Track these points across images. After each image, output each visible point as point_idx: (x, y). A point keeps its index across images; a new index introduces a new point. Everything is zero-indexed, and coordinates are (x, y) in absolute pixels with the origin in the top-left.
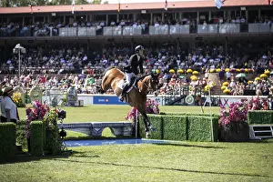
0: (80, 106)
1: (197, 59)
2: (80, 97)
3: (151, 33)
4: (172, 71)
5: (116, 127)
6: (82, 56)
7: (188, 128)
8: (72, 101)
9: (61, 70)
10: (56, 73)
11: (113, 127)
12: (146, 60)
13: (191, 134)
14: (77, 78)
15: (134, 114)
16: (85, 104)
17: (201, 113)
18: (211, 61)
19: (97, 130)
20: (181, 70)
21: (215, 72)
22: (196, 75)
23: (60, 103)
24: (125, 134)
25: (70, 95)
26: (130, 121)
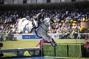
0: (15, 40)
1: (75, 15)
2: (15, 36)
3: (51, 2)
4: (62, 21)
5: (31, 51)
6: (16, 14)
7: (68, 50)
8: (11, 38)
9: (5, 22)
10: (3, 23)
11: (29, 50)
12: (49, 16)
13: (70, 53)
14: (14, 26)
15: (40, 44)
16: (18, 39)
17: (76, 42)
18: (83, 15)
19: (21, 52)
20: (67, 21)
21: (85, 21)
22: (75, 23)
23: (5, 39)
24: (36, 54)
25: (10, 35)
26: (39, 47)
